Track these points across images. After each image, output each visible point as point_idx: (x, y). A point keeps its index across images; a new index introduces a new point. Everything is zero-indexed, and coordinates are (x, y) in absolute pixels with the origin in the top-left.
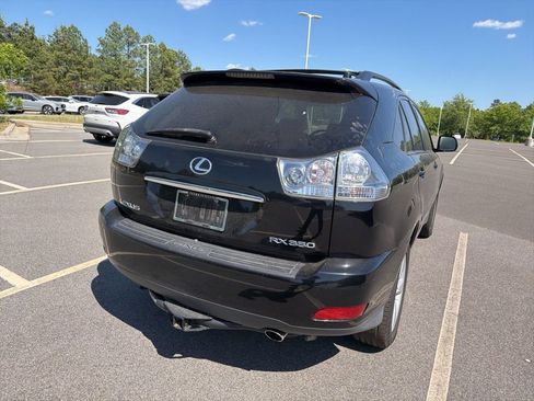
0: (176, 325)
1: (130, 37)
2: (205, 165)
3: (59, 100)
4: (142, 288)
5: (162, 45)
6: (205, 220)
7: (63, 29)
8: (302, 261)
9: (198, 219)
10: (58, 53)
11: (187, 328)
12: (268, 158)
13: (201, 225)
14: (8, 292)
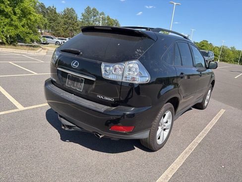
0: (63, 127)
1: (95, 12)
2: (76, 64)
3: (63, 39)
4: (56, 113)
5: (108, 17)
6: (76, 87)
7: (68, 9)
8: (109, 106)
9: (74, 86)
10: (65, 19)
11: (67, 129)
12: (99, 62)
13: (74, 88)
14: (15, 110)
